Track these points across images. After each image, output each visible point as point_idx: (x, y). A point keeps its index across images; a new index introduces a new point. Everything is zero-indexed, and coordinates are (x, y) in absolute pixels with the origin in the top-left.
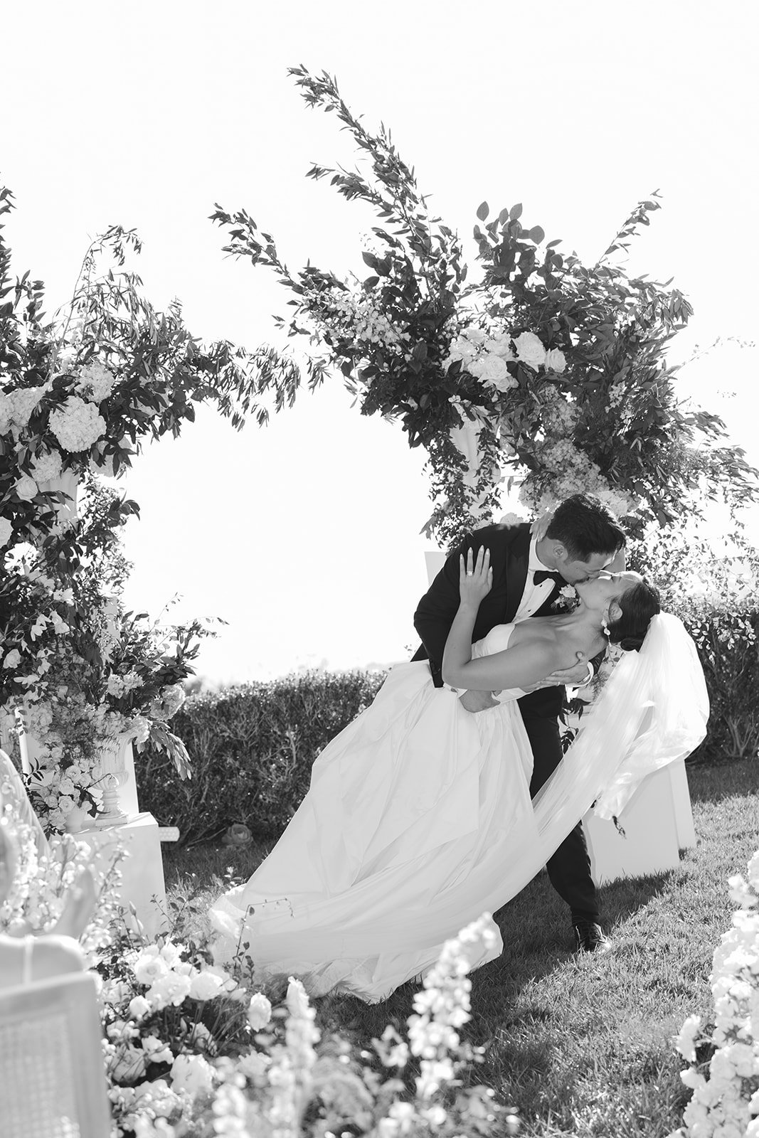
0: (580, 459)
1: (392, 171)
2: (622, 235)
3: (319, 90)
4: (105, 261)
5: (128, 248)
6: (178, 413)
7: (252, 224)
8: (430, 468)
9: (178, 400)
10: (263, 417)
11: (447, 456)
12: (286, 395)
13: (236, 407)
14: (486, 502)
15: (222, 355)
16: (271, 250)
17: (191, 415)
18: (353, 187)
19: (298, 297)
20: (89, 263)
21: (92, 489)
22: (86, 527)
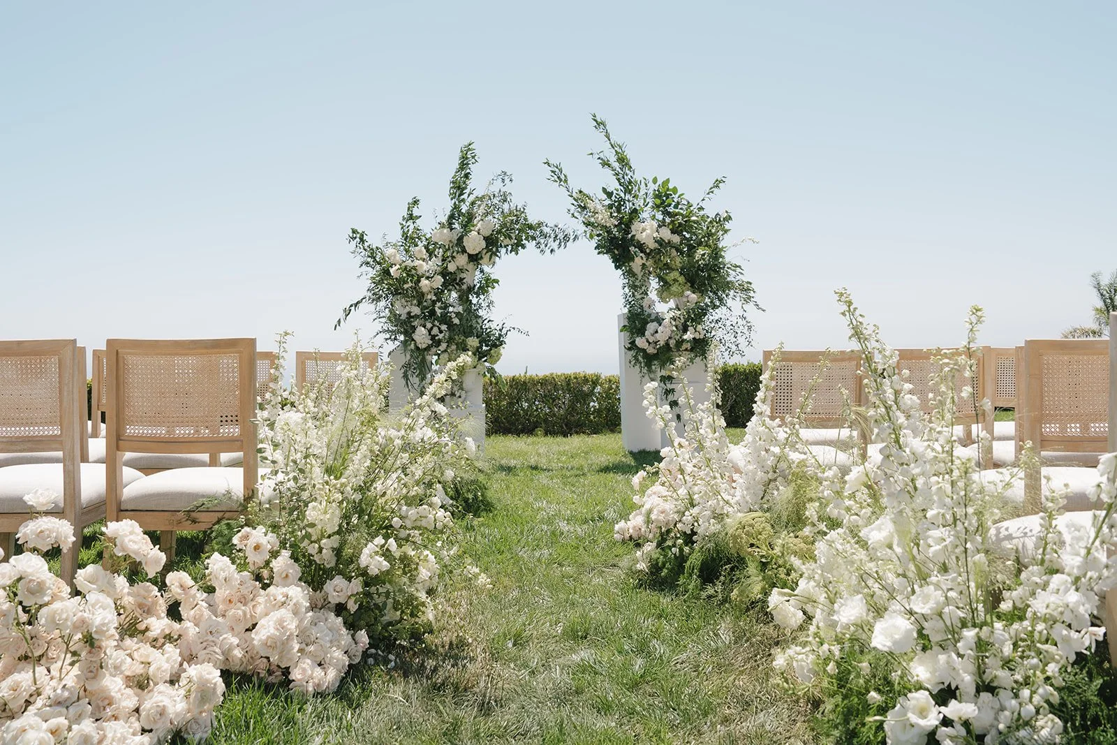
0: (681, 279)
1: (622, 160)
2: (708, 194)
3: (600, 124)
4: (498, 184)
5: (507, 181)
6: (517, 246)
7: (561, 171)
8: (622, 277)
9: (519, 239)
10: (552, 251)
11: (630, 273)
12: (563, 244)
13: (543, 246)
14: (643, 293)
15: (540, 224)
16: (566, 181)
17: (524, 247)
18: (606, 164)
19: (576, 203)
20: (491, 183)
21: (482, 271)
22: (477, 287)
